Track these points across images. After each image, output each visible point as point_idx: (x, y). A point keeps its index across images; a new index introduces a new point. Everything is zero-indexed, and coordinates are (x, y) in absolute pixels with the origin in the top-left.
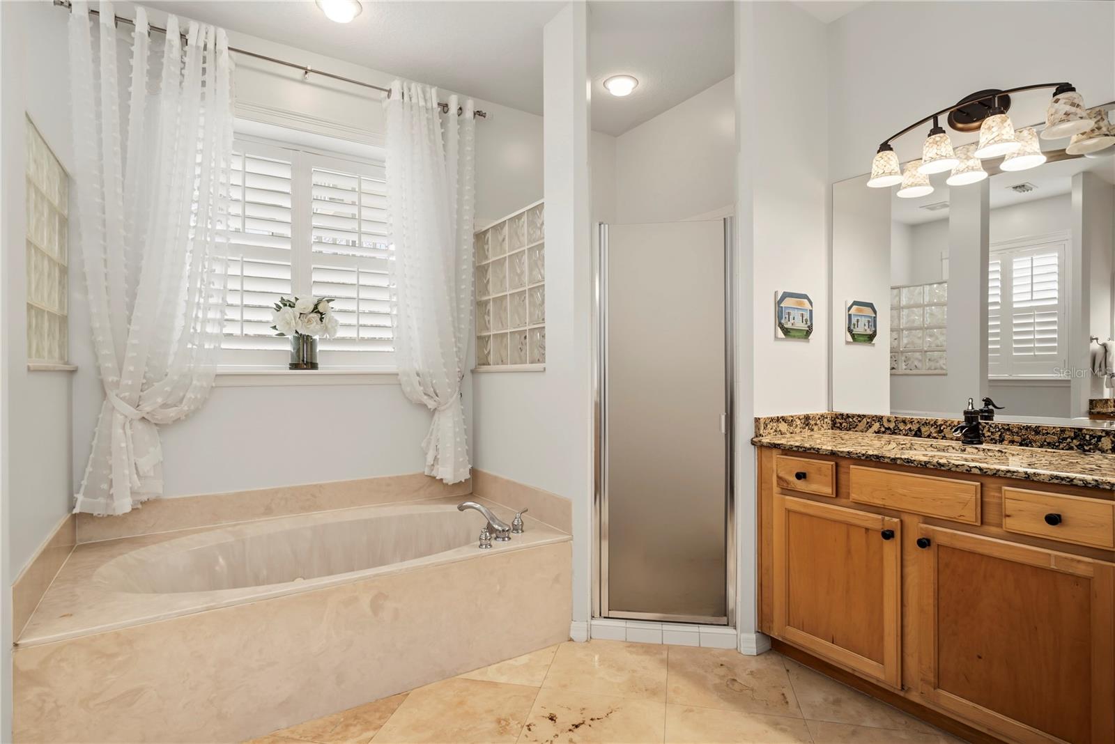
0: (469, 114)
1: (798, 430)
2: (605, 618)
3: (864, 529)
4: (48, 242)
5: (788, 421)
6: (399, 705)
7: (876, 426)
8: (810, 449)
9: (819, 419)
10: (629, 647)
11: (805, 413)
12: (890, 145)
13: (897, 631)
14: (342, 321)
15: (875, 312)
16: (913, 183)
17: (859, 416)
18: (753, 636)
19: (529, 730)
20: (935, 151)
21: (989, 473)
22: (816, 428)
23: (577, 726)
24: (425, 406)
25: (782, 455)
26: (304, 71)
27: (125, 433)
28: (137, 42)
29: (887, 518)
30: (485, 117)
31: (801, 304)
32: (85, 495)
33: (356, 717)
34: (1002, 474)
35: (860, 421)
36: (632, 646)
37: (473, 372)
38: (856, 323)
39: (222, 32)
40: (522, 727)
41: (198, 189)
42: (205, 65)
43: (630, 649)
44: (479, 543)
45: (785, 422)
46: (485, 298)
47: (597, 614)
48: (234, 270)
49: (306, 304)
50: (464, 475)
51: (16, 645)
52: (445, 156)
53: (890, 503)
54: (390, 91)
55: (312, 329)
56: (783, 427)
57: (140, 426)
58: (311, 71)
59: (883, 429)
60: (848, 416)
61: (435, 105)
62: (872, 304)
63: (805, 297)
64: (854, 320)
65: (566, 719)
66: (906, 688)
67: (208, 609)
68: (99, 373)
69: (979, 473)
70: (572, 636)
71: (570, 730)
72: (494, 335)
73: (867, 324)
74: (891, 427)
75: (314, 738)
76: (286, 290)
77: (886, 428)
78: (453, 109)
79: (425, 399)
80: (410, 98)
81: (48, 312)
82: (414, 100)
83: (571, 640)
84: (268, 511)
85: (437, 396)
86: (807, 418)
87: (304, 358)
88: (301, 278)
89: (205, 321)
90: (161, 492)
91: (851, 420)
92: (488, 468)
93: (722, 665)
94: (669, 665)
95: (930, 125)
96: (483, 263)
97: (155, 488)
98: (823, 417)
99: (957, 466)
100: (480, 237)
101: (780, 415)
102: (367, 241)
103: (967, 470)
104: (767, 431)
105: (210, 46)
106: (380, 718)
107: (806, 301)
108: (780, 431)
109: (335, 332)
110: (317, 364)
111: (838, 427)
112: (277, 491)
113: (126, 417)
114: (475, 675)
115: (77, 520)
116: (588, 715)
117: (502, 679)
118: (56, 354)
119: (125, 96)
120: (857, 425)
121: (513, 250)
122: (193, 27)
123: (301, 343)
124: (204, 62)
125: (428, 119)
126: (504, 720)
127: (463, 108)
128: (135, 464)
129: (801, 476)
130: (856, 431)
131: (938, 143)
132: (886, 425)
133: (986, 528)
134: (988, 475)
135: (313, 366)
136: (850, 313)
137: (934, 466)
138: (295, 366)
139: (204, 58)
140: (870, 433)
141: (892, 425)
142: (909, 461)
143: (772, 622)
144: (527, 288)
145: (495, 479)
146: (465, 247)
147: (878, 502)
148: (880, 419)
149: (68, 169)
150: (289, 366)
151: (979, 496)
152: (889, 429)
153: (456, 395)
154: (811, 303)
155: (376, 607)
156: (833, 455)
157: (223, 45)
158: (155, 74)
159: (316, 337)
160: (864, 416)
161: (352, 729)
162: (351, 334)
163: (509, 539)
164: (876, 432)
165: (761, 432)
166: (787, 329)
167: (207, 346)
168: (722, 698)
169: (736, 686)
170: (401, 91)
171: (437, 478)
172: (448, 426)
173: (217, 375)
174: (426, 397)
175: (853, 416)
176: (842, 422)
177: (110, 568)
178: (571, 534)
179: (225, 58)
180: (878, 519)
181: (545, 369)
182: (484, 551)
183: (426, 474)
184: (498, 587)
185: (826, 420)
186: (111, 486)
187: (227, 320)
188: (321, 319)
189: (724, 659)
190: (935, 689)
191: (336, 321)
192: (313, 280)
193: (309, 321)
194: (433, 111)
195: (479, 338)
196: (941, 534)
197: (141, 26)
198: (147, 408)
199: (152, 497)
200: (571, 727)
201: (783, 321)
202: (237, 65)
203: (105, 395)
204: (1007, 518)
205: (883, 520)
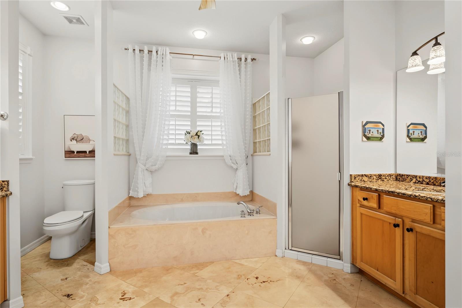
0: (249, 60)
1: (375, 180)
2: (290, 250)
3: (389, 223)
4: (122, 118)
5: (370, 177)
6: (210, 265)
7: (414, 180)
8: (368, 188)
9: (388, 176)
10: (297, 262)
11: (379, 173)
12: (417, 53)
13: (401, 268)
14: (206, 138)
15: (426, 127)
16: (434, 68)
17: (407, 175)
18: (349, 265)
19: (247, 280)
20: (434, 54)
21: (435, 200)
22: (385, 180)
23: (264, 282)
24: (232, 167)
25: (360, 190)
26: (193, 56)
27: (142, 173)
28: (145, 56)
29: (397, 219)
30: (256, 60)
31: (379, 126)
32: (132, 191)
33: (196, 266)
34: (439, 201)
35: (407, 178)
36: (299, 262)
37: (252, 155)
38: (413, 133)
39: (168, 49)
40: (245, 279)
41: (161, 99)
42: (163, 60)
43: (298, 262)
44: (241, 216)
45: (367, 177)
46: (255, 128)
47: (287, 248)
48: (172, 123)
49: (193, 133)
50: (247, 193)
51: (109, 227)
52: (240, 77)
53: (397, 212)
54: (220, 57)
55: (196, 141)
56: (365, 179)
57: (146, 172)
58: (195, 55)
59: (417, 182)
60: (402, 175)
61: (236, 59)
62: (424, 124)
63: (380, 123)
64: (411, 132)
65: (261, 279)
66: (405, 293)
67: (155, 225)
68: (136, 156)
69: (431, 200)
70: (277, 254)
71: (261, 283)
72: (258, 141)
73: (420, 134)
74: (421, 181)
75: (183, 269)
76: (189, 129)
77: (418, 181)
78: (243, 59)
79: (232, 165)
80: (227, 58)
81: (122, 138)
82: (229, 59)
83: (276, 256)
84: (182, 201)
85: (237, 164)
86: (380, 176)
87: (194, 151)
88: (194, 124)
89: (163, 139)
90: (151, 191)
91: (404, 177)
92: (256, 191)
93: (333, 274)
94: (310, 270)
95: (434, 42)
96: (255, 115)
97: (150, 191)
98: (390, 175)
99: (422, 197)
100: (254, 105)
101: (363, 174)
102: (214, 110)
103: (426, 199)
104: (356, 180)
105: (164, 54)
106: (203, 268)
107: (380, 125)
108: (364, 180)
109: (203, 141)
110: (198, 153)
111: (398, 180)
112: (185, 194)
113: (142, 169)
114: (236, 261)
115: (131, 198)
116: (270, 280)
117: (245, 264)
118: (125, 150)
119: (142, 73)
120: (406, 179)
121: (263, 110)
122: (160, 49)
123: (193, 146)
124: (163, 59)
125: (233, 65)
126: (240, 275)
127: (247, 58)
128: (144, 183)
129: (365, 199)
130: (406, 182)
131: (436, 50)
132: (418, 179)
133: (435, 225)
134: (434, 201)
135: (197, 153)
136: (408, 128)
137: (413, 197)
138: (191, 153)
139: (163, 57)
140: (412, 183)
141: (421, 180)
142: (404, 194)
143: (357, 260)
144: (266, 124)
145: (258, 195)
146: (248, 109)
147: (393, 212)
148: (416, 177)
149: (128, 96)
150: (189, 153)
151: (432, 211)
152: (420, 181)
153: (244, 164)
154: (383, 125)
155: (203, 231)
156: (376, 191)
157: (168, 52)
158: (150, 65)
159: (198, 144)
160: (409, 175)
161: (194, 269)
162: (210, 142)
163: (253, 215)
164: (414, 183)
165: (353, 180)
166: (368, 137)
167: (163, 147)
168: (326, 285)
169: (334, 282)
170: (224, 57)
171: (237, 193)
172: (242, 175)
173: (167, 156)
174: (233, 164)
175: (404, 175)
176: (400, 178)
177: (136, 213)
178: (276, 216)
179: (169, 56)
180: (393, 219)
181: (270, 154)
182: (242, 219)
183: (234, 192)
184: (247, 232)
185: (392, 177)
186: (138, 189)
187: (169, 139)
188: (198, 138)
189: (335, 272)
190: (415, 294)
191: (203, 138)
192: (197, 124)
193: (194, 138)
194: (235, 62)
195: (254, 143)
196: (417, 227)
197: (146, 52)
198: (147, 166)
199: (149, 193)
200: (262, 282)
201: (366, 134)
202: (173, 57)
203: (137, 162)
204: (443, 221)
205: (395, 219)
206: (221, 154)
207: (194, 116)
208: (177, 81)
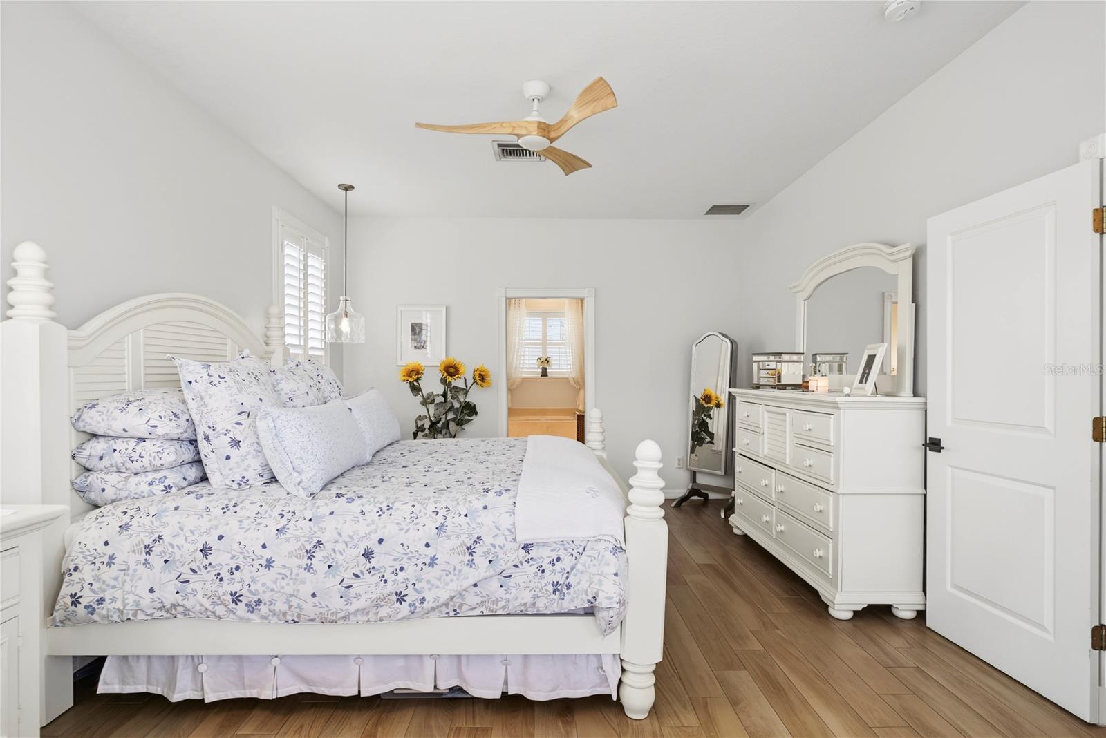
14: (553, 361)
48: (527, 350)
49: (543, 359)
55: (546, 366)
76: (540, 355)
84: (534, 415)
87: (544, 374)
88: (544, 351)
89: (520, 364)
102: (562, 338)
109: (552, 365)
123: (543, 370)
135: (547, 376)
138: (542, 376)
159: (547, 368)
167: (520, 371)
173: (523, 378)
187: (525, 363)
188: (548, 363)
192: (546, 351)
193: (545, 363)
206: (567, 376)
207: (544, 343)
208: (532, 314)
